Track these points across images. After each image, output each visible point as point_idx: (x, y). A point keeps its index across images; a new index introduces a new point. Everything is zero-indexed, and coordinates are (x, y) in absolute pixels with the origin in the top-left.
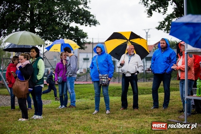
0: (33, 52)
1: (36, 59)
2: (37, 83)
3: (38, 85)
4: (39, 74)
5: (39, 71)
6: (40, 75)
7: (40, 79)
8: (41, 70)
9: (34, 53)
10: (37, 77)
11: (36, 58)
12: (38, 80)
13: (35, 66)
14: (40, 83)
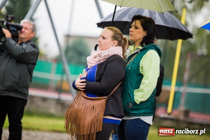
0: (136, 28)
1: (141, 48)
2: (133, 110)
3: (135, 115)
4: (142, 86)
5: (143, 81)
6: (141, 91)
7: (141, 103)
8: (147, 78)
9: (138, 30)
10: (133, 95)
11: (142, 46)
12: (135, 104)
13: (134, 66)
14: (141, 112)
